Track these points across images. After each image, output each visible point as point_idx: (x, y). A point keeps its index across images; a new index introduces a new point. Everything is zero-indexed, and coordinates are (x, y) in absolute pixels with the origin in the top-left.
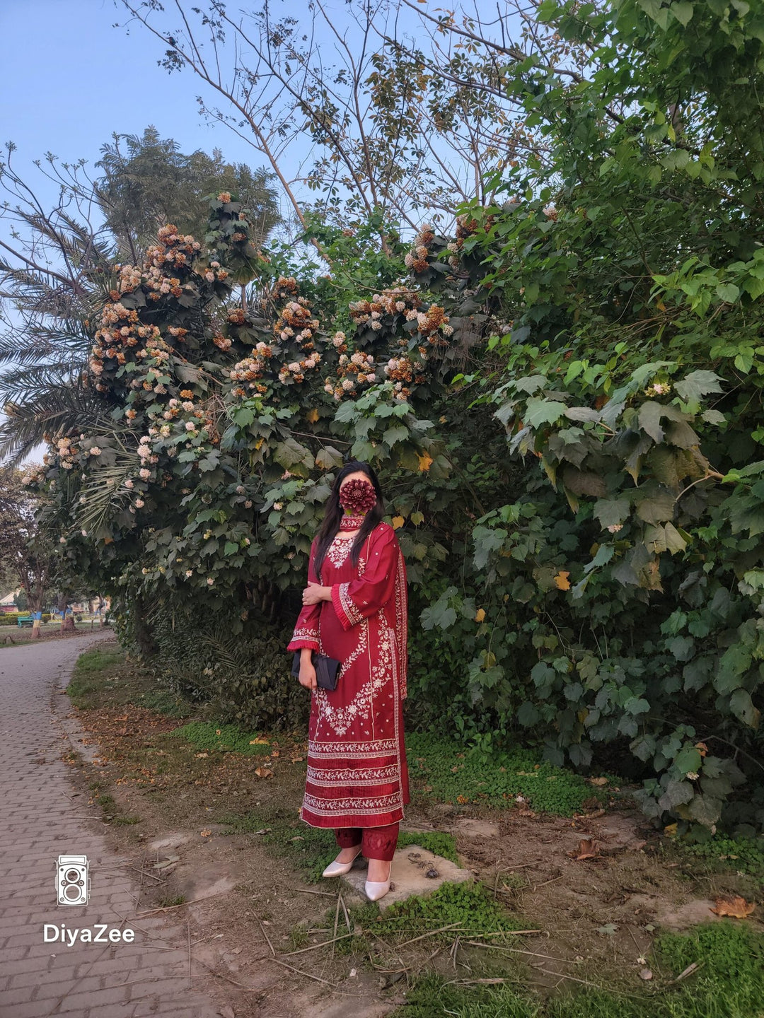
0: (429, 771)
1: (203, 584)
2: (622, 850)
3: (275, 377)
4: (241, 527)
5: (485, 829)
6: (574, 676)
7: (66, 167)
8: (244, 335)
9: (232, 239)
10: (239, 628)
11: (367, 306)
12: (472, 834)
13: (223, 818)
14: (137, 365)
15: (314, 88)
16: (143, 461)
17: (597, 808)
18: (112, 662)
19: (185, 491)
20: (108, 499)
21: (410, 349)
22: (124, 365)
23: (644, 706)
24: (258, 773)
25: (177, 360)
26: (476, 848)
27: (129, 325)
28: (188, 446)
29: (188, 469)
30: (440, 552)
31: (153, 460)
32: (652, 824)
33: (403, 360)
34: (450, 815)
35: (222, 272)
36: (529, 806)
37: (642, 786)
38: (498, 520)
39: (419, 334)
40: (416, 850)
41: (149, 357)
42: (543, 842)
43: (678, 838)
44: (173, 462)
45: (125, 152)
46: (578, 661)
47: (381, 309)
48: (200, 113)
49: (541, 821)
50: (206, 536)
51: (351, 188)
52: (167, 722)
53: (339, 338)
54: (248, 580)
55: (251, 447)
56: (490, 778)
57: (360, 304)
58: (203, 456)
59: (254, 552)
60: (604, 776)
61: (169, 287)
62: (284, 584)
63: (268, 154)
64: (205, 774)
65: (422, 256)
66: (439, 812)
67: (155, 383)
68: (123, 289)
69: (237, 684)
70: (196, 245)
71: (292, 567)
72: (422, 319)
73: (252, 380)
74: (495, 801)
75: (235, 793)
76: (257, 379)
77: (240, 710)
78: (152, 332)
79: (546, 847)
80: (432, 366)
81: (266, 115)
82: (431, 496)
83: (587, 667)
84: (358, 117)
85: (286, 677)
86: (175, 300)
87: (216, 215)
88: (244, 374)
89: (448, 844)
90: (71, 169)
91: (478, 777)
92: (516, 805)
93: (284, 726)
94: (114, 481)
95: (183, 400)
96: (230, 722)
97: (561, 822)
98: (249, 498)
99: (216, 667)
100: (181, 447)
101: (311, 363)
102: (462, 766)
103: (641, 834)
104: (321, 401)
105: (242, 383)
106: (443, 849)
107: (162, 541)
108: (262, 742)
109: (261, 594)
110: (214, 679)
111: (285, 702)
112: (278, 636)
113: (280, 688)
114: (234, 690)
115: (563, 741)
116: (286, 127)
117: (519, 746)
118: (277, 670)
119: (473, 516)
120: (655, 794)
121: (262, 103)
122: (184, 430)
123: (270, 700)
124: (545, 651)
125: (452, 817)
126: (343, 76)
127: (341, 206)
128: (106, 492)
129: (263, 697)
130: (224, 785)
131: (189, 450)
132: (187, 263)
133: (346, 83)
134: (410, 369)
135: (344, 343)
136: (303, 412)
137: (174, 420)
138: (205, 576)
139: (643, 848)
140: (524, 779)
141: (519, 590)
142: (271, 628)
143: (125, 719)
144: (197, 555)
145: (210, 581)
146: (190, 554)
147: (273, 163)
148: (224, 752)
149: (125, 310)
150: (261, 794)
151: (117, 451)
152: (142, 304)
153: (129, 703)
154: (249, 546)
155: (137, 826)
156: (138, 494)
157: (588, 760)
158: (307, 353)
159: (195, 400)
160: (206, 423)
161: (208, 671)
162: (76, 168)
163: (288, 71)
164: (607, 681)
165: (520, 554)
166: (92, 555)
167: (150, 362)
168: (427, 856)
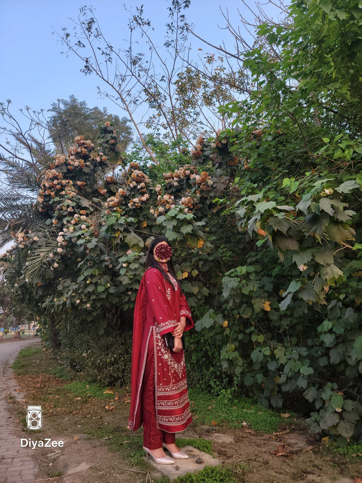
0: (196, 408)
1: (85, 307)
2: (301, 451)
3: (126, 205)
4: (106, 278)
5: (227, 439)
6: (273, 357)
7: (34, 112)
8: (112, 188)
9: (110, 142)
10: (102, 332)
11: (172, 175)
12: (220, 441)
13: (86, 430)
14: (60, 198)
15: (151, 84)
16: (59, 244)
17: (285, 429)
18: (37, 353)
19: (79, 260)
20: (40, 263)
21: (192, 192)
22: (54, 198)
23: (311, 371)
24: (107, 408)
25: (80, 197)
26: (222, 449)
27: (58, 179)
28: (82, 236)
29: (82, 249)
30: (206, 291)
31: (64, 243)
32: (315, 438)
33: (189, 197)
34: (208, 431)
35: (104, 157)
36: (250, 427)
37: (310, 416)
38: (235, 274)
39: (197, 185)
40: (190, 448)
41: (66, 195)
42: (258, 446)
43: (330, 444)
44: (75, 245)
45: (62, 107)
46: (274, 349)
47: (178, 177)
48: (98, 93)
49: (256, 435)
50: (88, 282)
51: (166, 128)
52: (62, 382)
53: (158, 188)
54: (108, 305)
55: (113, 235)
56: (229, 412)
57: (168, 174)
58: (89, 241)
59: (112, 291)
60: (288, 413)
61: (79, 163)
62: (126, 307)
63: (128, 111)
64: (79, 408)
65: (198, 149)
66: (202, 430)
67: (68, 206)
68: (56, 164)
69: (99, 361)
70: (92, 145)
71: (130, 298)
72: (198, 177)
73: (115, 207)
74: (231, 424)
75: (94, 418)
76: (118, 206)
77: (100, 375)
78: (69, 183)
79: (260, 449)
80: (203, 200)
81: (128, 94)
82: (201, 263)
83: (279, 352)
84: (170, 96)
85: (124, 358)
86: (81, 169)
87: (103, 132)
88: (111, 203)
89: (208, 445)
90: (36, 113)
91: (222, 412)
92: (243, 427)
93: (122, 385)
94: (44, 254)
95: (81, 215)
96: (94, 381)
97: (266, 436)
98: (111, 263)
99: (89, 352)
100: (79, 237)
101: (144, 198)
102: (214, 406)
103: (309, 443)
104: (148, 217)
105: (110, 208)
106: (204, 448)
107: (66, 285)
108: (110, 392)
109: (114, 315)
110: (88, 359)
111: (123, 371)
112: (121, 336)
113: (121, 363)
114: (97, 364)
115: (266, 393)
116: (137, 100)
117: (244, 396)
118: (120, 354)
119: (221, 275)
120: (318, 420)
121: (126, 90)
122: (81, 229)
123: (115, 369)
124: (258, 344)
125: (209, 432)
126: (164, 78)
127: (161, 137)
128: (40, 259)
129: (112, 368)
130: (88, 414)
131: (83, 238)
132: (87, 153)
133: (165, 81)
134: (192, 202)
135: (160, 190)
136: (139, 222)
137: (76, 224)
138: (86, 303)
139: (311, 450)
140: (246, 413)
141: (244, 311)
142: (117, 332)
143: (40, 380)
144: (83, 292)
145: (88, 305)
146: (79, 292)
147: (130, 115)
148: (89, 397)
149: (56, 173)
150: (108, 419)
151: (47, 240)
152: (65, 171)
153: (43, 372)
154: (109, 288)
155: (40, 434)
156: (55, 260)
157: (280, 404)
158: (143, 194)
159: (87, 215)
160: (92, 225)
161: (85, 355)
162: (39, 113)
163: (139, 76)
164: (290, 359)
165: (246, 291)
166: (30, 293)
167: (66, 197)
168: (196, 452)
